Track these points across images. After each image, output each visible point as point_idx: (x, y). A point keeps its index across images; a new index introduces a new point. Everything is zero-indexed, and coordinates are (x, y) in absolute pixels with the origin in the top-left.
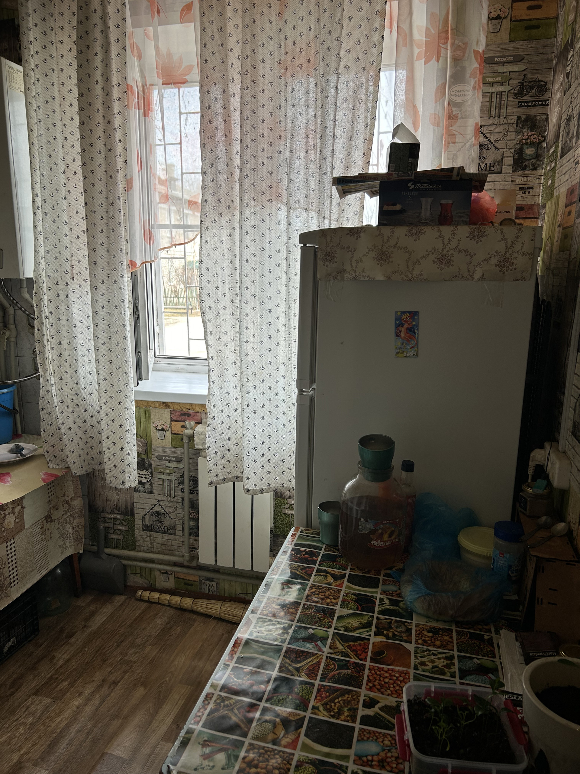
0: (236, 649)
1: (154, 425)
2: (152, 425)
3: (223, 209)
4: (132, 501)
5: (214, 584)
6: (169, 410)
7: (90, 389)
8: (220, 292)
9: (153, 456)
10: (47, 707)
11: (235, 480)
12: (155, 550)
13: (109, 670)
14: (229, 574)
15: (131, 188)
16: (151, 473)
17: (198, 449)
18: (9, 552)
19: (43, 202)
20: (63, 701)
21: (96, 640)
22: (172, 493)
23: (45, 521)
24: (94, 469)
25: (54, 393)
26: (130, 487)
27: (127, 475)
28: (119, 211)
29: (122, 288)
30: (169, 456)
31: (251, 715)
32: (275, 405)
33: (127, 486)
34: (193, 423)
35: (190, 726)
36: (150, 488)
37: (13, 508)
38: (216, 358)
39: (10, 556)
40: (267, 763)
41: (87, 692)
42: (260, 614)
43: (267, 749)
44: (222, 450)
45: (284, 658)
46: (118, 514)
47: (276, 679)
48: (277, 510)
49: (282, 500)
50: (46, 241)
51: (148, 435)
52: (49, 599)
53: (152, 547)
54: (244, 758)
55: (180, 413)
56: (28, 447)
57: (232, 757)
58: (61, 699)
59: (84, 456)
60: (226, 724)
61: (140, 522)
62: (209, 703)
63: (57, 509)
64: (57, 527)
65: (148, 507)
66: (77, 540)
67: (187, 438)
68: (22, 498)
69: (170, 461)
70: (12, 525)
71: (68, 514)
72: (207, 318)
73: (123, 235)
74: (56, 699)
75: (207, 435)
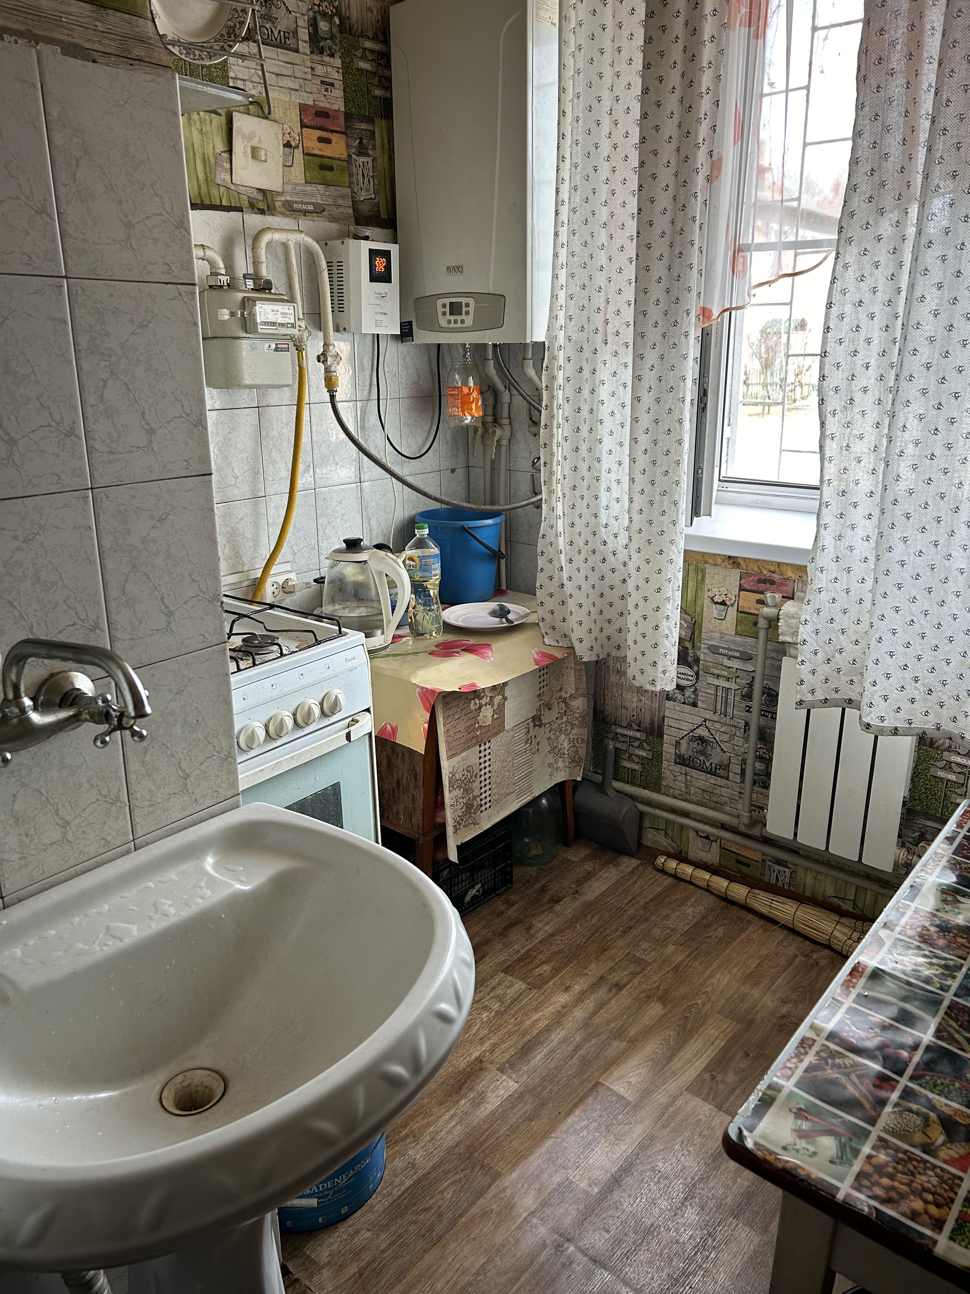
0: (854, 980)
1: (711, 594)
2: (707, 594)
3: (888, 200)
4: (662, 714)
5: (788, 871)
6: (738, 571)
7: (614, 526)
8: (859, 360)
9: (703, 646)
10: (521, 994)
11: (845, 705)
12: (692, 797)
13: (610, 964)
14: (817, 861)
15: (717, 177)
16: (697, 674)
17: (783, 643)
18: (482, 760)
19: (572, 213)
20: (542, 991)
21: (593, 917)
22: (730, 711)
23: (532, 724)
24: (609, 655)
25: (560, 529)
26: (663, 691)
27: (661, 670)
28: (694, 219)
29: (685, 357)
30: (729, 649)
31: (883, 1094)
32: (943, 576)
33: (658, 688)
34: (778, 596)
35: (775, 1079)
36: (693, 696)
37: (491, 697)
38: (835, 483)
39: (483, 766)
40: (912, 1178)
41: (577, 988)
42: (900, 933)
43: (912, 1156)
44: (827, 649)
45: (946, 1017)
46: (638, 730)
47: (928, 1048)
48: (920, 767)
49: (932, 752)
50: (570, 278)
51: (698, 610)
52: (527, 840)
53: (688, 793)
54: (869, 1157)
55: (756, 578)
56: (516, 611)
57: (848, 1149)
58: (540, 988)
59: (595, 633)
60: (836, 1094)
61: (672, 750)
62: (806, 1053)
63: (550, 709)
64: (547, 735)
65: (687, 727)
66: (575, 761)
67: (766, 622)
68: (505, 684)
69: (730, 658)
70: (489, 722)
71: (565, 718)
72: (829, 409)
73: (695, 262)
74: (532, 987)
75: (803, 619)
